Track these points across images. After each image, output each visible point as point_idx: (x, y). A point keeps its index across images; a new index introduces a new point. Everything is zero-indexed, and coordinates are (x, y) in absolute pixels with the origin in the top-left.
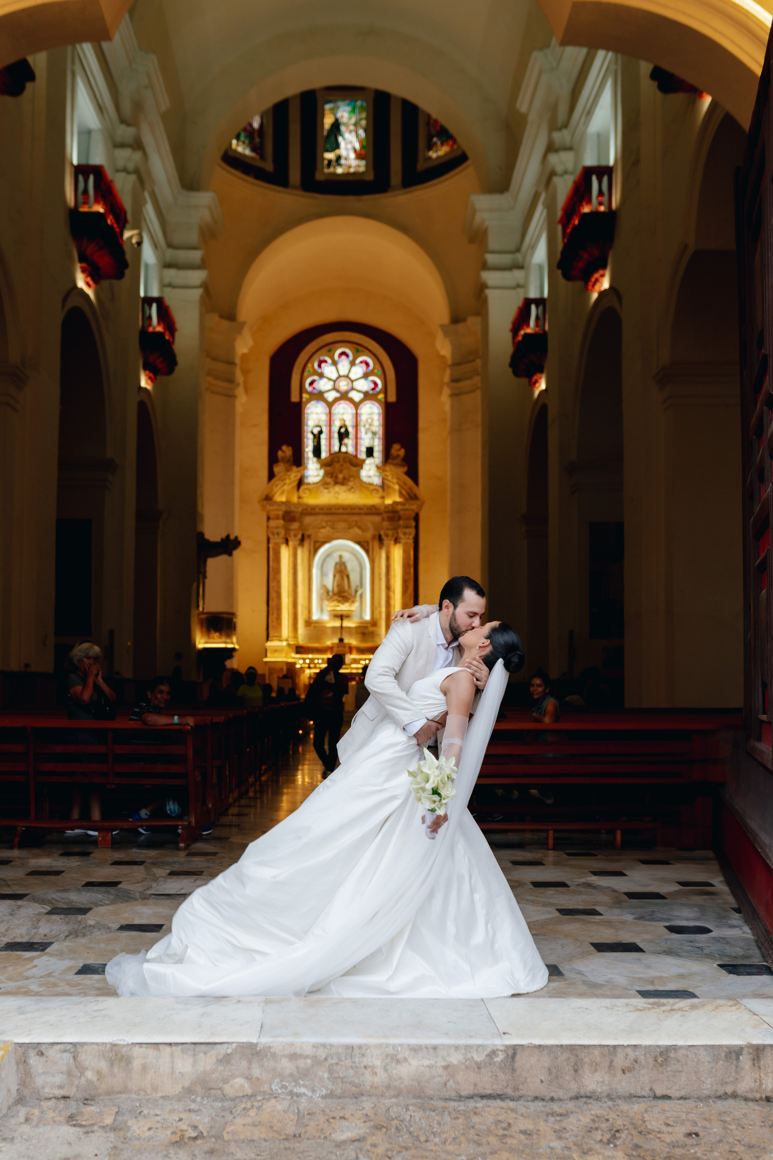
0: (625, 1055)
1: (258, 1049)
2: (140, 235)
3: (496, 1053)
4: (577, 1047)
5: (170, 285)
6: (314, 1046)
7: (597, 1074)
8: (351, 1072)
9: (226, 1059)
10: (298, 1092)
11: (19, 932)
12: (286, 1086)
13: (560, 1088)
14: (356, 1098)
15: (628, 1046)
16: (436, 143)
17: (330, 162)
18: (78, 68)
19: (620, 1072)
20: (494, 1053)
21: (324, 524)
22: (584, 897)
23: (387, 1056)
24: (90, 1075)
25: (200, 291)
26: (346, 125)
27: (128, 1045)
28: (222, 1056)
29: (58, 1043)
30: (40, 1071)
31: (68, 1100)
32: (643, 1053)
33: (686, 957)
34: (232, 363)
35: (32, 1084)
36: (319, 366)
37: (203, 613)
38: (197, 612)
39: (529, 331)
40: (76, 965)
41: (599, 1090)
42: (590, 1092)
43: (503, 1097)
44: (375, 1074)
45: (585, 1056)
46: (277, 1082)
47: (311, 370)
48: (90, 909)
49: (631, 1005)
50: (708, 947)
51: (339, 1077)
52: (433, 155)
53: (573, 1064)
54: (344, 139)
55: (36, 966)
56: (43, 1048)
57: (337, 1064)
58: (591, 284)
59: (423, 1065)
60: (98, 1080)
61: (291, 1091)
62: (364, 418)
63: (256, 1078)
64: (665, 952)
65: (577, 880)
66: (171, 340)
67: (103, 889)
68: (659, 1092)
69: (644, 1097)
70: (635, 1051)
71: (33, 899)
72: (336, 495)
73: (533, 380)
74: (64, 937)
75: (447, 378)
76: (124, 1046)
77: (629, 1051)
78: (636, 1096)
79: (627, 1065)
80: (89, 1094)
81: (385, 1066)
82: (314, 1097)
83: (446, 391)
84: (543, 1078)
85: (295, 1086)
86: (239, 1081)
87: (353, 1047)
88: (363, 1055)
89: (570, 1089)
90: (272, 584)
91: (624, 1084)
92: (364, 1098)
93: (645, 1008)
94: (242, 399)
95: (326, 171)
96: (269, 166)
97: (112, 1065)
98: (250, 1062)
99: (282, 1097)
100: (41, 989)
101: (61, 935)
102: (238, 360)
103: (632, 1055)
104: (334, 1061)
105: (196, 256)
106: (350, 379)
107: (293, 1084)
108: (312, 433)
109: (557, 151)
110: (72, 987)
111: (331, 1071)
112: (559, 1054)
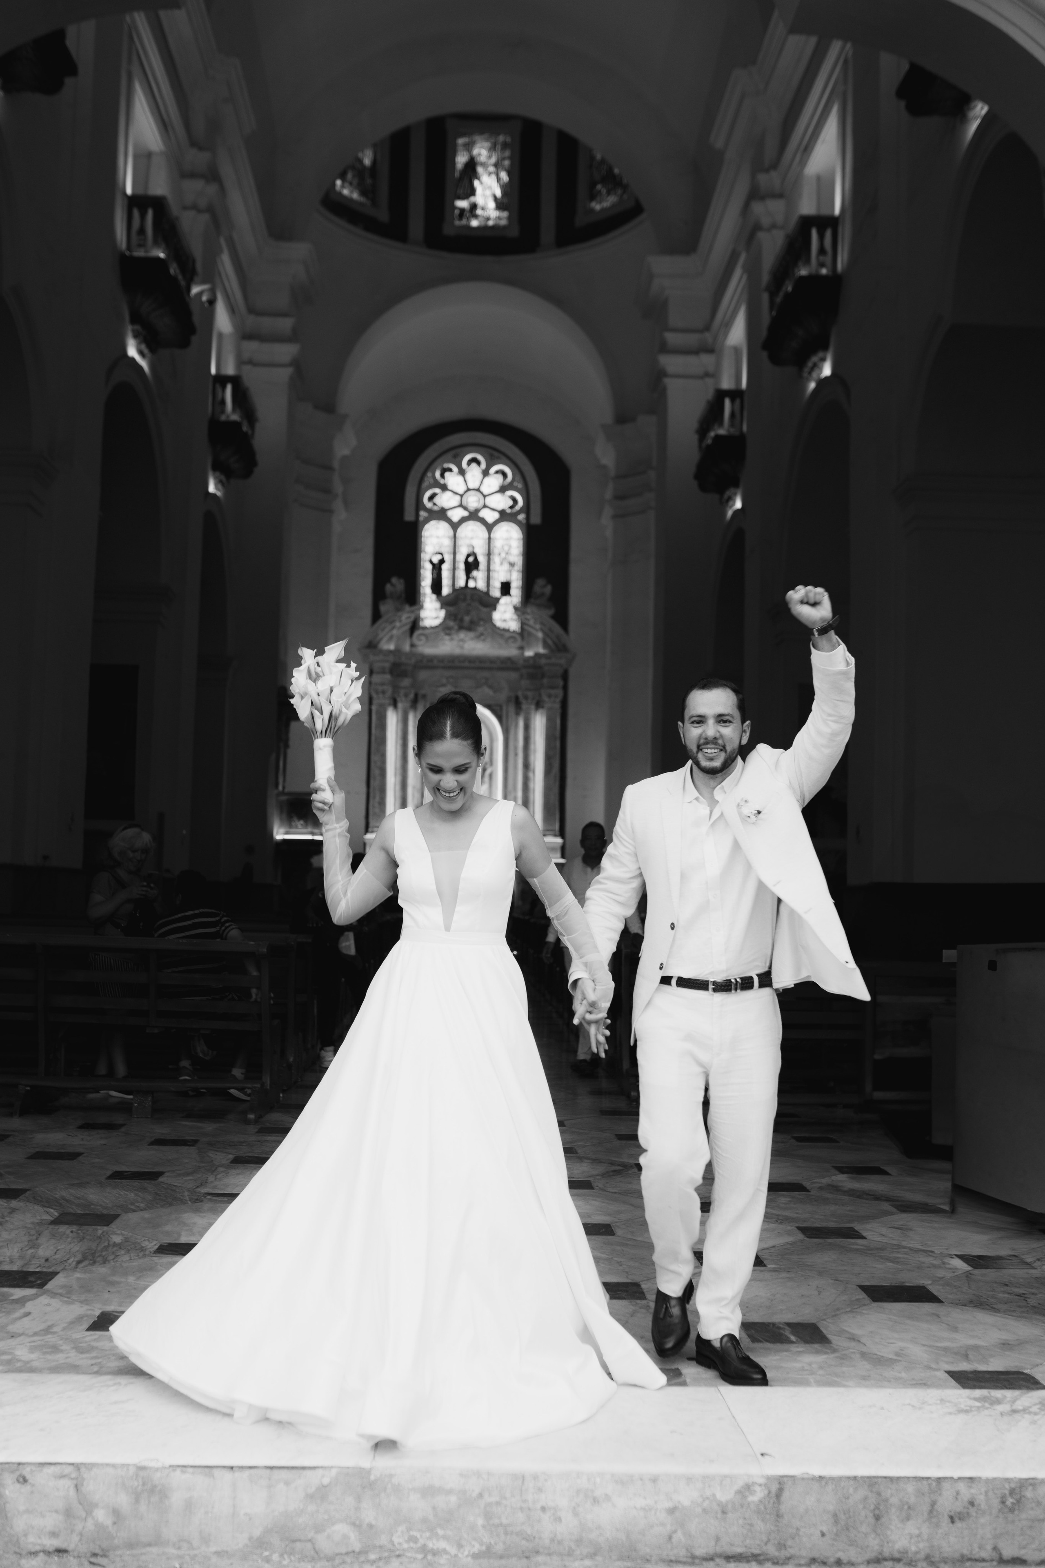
0: (955, 1494)
1: (372, 1478)
2: (213, 291)
3: (752, 1488)
4: (880, 1480)
5: (250, 362)
6: (461, 1475)
7: (909, 1523)
8: (521, 1517)
9: (321, 1494)
10: (435, 1548)
11: (8, 1254)
12: (416, 1537)
13: (852, 1545)
14: (527, 1558)
15: (960, 1478)
16: (600, 191)
17: (462, 211)
18: (136, 69)
19: (946, 1520)
20: (748, 1488)
21: (444, 681)
22: (833, 1208)
23: (578, 1492)
24: (101, 1515)
25: (289, 371)
26: (484, 165)
27: (164, 1468)
28: (313, 1489)
29: (50, 1464)
30: (22, 1508)
31: (65, 1555)
32: (983, 1490)
33: (1005, 1312)
34: (330, 468)
35: (8, 1529)
36: (442, 476)
37: (283, 793)
38: (276, 792)
39: (722, 432)
40: (89, 1312)
41: (913, 1548)
42: (899, 1552)
43: (761, 1558)
44: (560, 1520)
45: (892, 1495)
46: (402, 1532)
47: (432, 481)
48: (116, 1216)
49: (949, 1402)
50: (1033, 1294)
51: (501, 1524)
52: (597, 206)
53: (872, 1507)
54: (481, 183)
55: (28, 1314)
56: (26, 1472)
57: (498, 1503)
58: (806, 370)
59: (635, 1508)
60: (114, 1523)
61: (424, 1545)
62: (498, 544)
63: (368, 1524)
64: (971, 1302)
65: (817, 1180)
66: (250, 432)
67: (136, 1183)
68: (1007, 1553)
69: (984, 1560)
70: (970, 1487)
71: (34, 1198)
72: (461, 643)
73: (726, 496)
74: (74, 1263)
75: (609, 494)
76: (157, 1470)
77: (961, 1486)
78: (970, 1559)
79: (958, 1510)
80: (100, 1546)
81: (574, 1508)
82: (460, 1555)
83: (608, 511)
84: (824, 1529)
85: (430, 1538)
86: (341, 1529)
87: (523, 1477)
88: (540, 1490)
89: (867, 1547)
90: (374, 758)
91: (952, 1539)
92: (540, 1559)
93: (971, 1407)
94: (340, 515)
95: (457, 223)
96: (383, 215)
97: (137, 1500)
98: (359, 1499)
99: (409, 1555)
100: (33, 1356)
101: (71, 1260)
102: (336, 464)
103: (966, 1493)
104: (493, 1499)
105: (286, 324)
106: (482, 493)
107: (428, 1534)
108: (431, 562)
109: (762, 198)
110: (82, 1353)
111: (488, 1516)
112: (851, 1490)
